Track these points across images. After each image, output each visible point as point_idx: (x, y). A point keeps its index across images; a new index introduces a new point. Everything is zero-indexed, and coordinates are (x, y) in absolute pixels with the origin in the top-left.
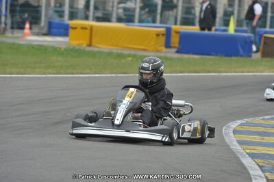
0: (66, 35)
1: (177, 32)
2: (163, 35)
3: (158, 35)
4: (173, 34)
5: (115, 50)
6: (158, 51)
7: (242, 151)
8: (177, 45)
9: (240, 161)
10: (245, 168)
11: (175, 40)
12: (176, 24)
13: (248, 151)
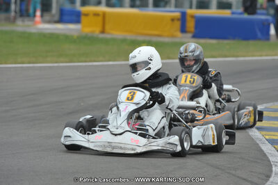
0: (78, 21)
1: (193, 17)
2: (178, 20)
3: (173, 20)
4: (188, 18)
5: (130, 36)
6: (173, 36)
7: (261, 137)
8: (193, 29)
9: (260, 147)
10: (265, 155)
11: (191, 25)
12: (191, 7)
13: (267, 137)
